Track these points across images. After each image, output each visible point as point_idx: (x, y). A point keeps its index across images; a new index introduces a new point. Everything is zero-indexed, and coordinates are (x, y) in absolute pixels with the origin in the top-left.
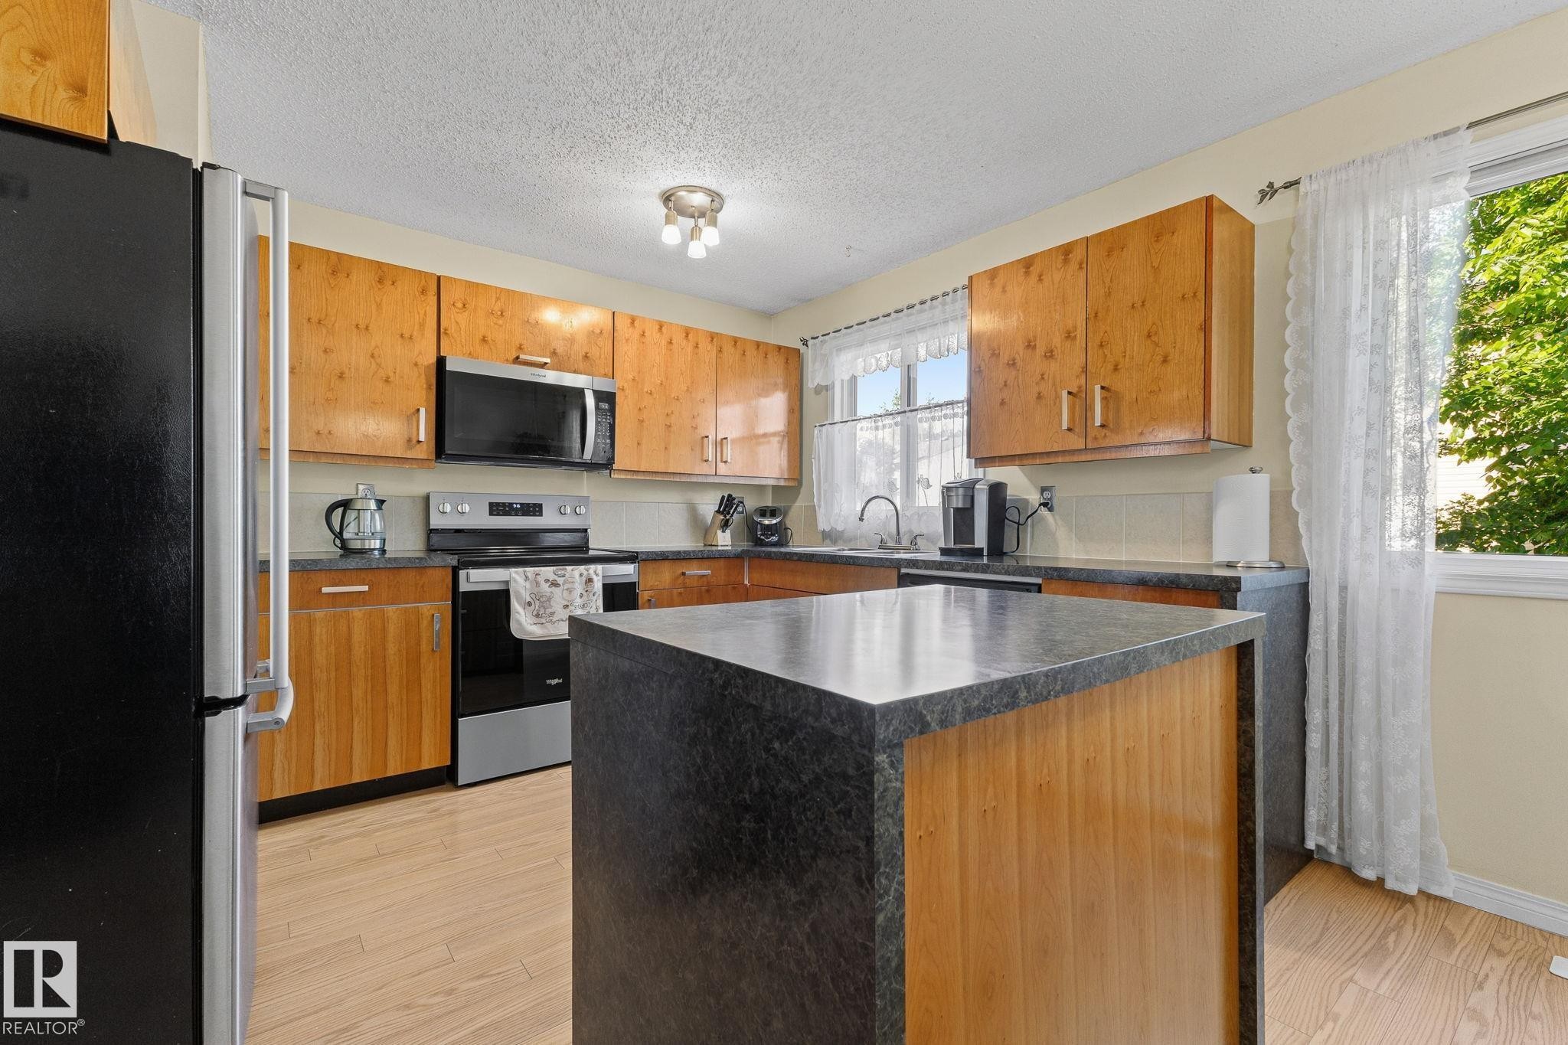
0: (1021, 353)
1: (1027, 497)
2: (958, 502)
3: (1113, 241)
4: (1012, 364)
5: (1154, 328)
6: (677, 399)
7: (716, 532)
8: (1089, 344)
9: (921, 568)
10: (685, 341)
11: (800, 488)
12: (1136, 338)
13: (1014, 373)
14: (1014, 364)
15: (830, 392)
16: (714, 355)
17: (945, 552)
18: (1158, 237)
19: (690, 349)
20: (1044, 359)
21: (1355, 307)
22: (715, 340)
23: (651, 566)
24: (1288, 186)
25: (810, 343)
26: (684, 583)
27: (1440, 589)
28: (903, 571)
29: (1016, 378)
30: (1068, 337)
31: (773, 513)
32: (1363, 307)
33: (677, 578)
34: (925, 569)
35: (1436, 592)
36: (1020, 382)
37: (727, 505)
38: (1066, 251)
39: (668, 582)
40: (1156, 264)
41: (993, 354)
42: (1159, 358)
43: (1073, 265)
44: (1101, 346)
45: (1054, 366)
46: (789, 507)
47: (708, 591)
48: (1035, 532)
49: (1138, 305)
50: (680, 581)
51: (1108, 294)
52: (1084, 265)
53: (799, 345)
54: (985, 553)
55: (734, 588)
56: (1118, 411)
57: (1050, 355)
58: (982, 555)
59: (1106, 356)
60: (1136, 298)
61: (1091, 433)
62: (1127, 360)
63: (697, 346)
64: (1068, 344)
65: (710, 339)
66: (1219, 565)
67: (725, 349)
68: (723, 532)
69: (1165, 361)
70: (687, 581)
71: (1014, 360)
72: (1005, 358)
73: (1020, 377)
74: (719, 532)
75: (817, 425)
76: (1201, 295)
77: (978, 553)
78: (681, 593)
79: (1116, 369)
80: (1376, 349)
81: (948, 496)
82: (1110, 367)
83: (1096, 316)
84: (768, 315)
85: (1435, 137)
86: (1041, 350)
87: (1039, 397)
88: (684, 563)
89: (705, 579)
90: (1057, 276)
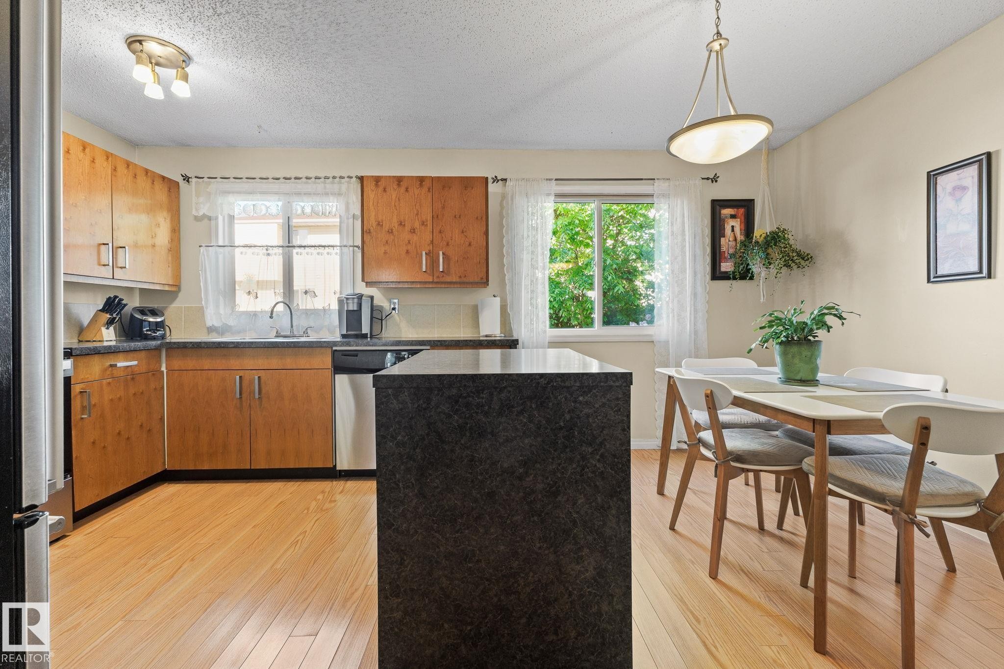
0: (396, 227)
1: (382, 305)
2: (353, 307)
3: (445, 183)
4: (390, 232)
5: (465, 230)
6: (76, 206)
7: (100, 330)
8: (434, 230)
9: (353, 346)
10: (82, 154)
11: (179, 293)
12: (457, 232)
13: (392, 237)
14: (392, 232)
15: (213, 222)
16: (110, 172)
17: (344, 336)
18: (466, 188)
19: (87, 162)
20: (410, 233)
21: (525, 235)
22: (110, 159)
23: (82, 361)
24: (502, 180)
25: (193, 181)
26: (112, 374)
27: (550, 341)
28: (334, 348)
29: (394, 240)
30: (423, 224)
31: (154, 313)
32: (528, 236)
33: (106, 370)
34: (356, 346)
35: (549, 342)
36: (396, 243)
37: (112, 305)
38: (421, 180)
39: (97, 374)
40: (465, 200)
41: (379, 224)
42: (467, 243)
43: (425, 189)
44: (440, 232)
45: (415, 238)
46: (166, 308)
47: (133, 379)
48: (388, 324)
49: (458, 217)
50: (108, 372)
51: (443, 208)
52: (431, 190)
53: (180, 179)
54: (369, 336)
55: (153, 374)
56: (449, 265)
57: (413, 231)
58: (367, 338)
59: (443, 238)
60: (457, 213)
61: (436, 275)
62: (453, 241)
63: (93, 161)
64: (423, 228)
65: (105, 157)
66: (483, 336)
67: (119, 169)
68: (108, 328)
69: (470, 245)
70: (115, 372)
71: (392, 230)
72: (386, 227)
73: (396, 241)
74: (103, 329)
75: (204, 245)
76: (484, 219)
77: (365, 336)
78: (109, 383)
79: (448, 244)
80: (533, 252)
81: (347, 303)
82: (445, 243)
83: (437, 217)
84: (134, 144)
85: (547, 179)
86: (407, 228)
87: (407, 252)
88: (111, 356)
89: (129, 369)
90: (417, 192)
